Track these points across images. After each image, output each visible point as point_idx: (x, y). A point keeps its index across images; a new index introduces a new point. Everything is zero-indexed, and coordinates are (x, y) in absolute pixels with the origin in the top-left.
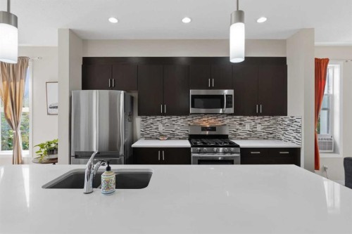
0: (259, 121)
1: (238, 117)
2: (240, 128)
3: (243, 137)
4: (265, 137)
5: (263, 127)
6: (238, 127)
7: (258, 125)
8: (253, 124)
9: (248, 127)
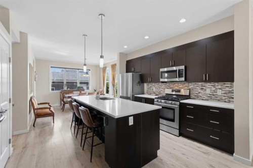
0: (220, 87)
1: (200, 83)
2: (202, 92)
3: (204, 99)
4: (227, 100)
5: (223, 92)
6: (200, 91)
7: (218, 90)
8: (213, 89)
9: (208, 91)
